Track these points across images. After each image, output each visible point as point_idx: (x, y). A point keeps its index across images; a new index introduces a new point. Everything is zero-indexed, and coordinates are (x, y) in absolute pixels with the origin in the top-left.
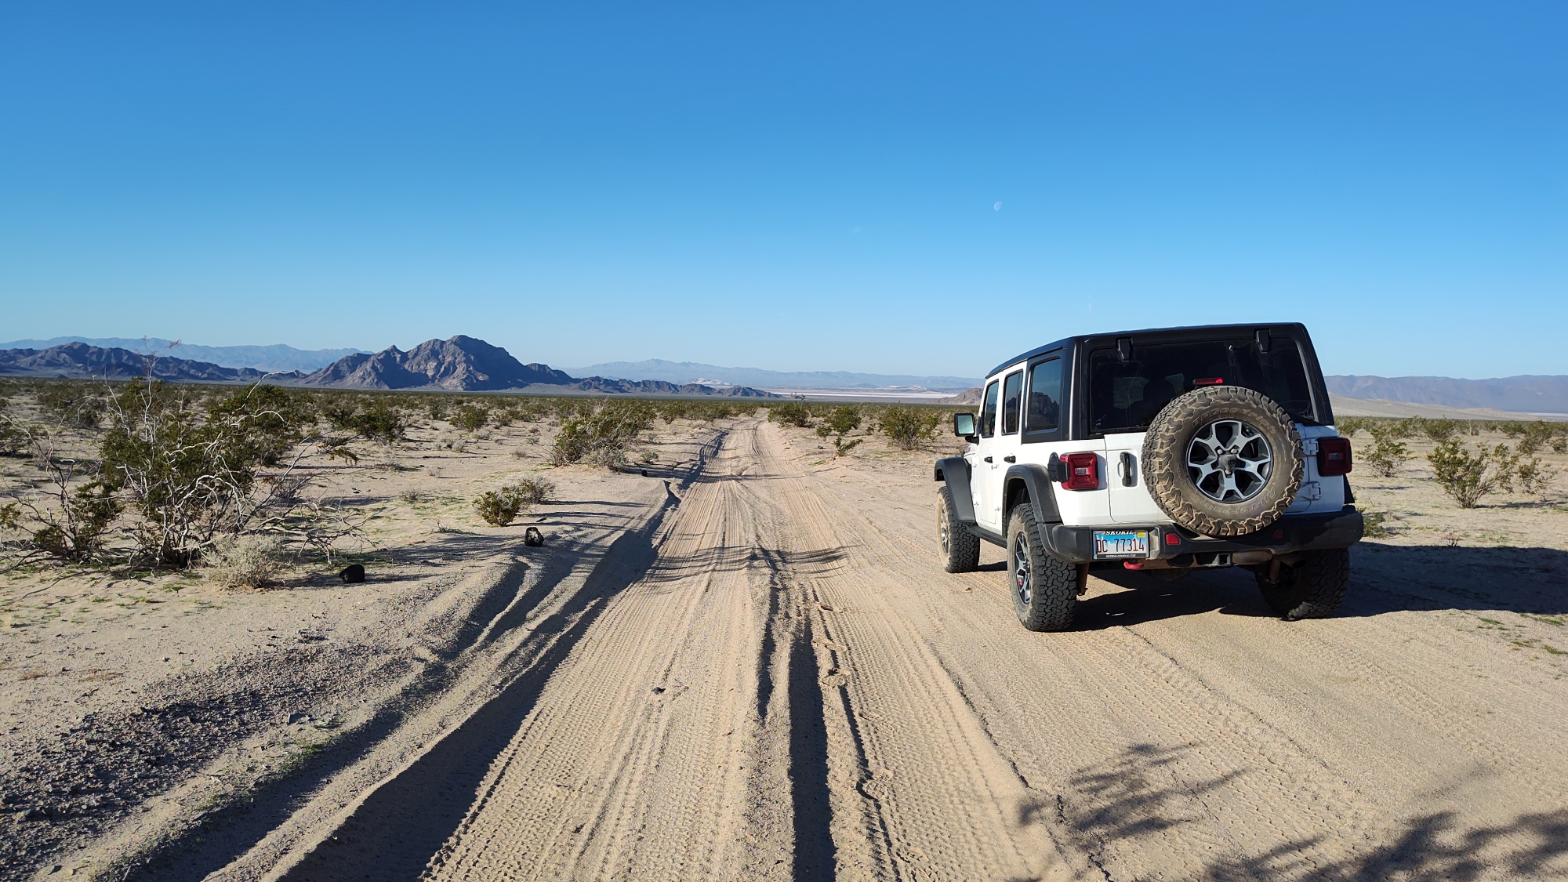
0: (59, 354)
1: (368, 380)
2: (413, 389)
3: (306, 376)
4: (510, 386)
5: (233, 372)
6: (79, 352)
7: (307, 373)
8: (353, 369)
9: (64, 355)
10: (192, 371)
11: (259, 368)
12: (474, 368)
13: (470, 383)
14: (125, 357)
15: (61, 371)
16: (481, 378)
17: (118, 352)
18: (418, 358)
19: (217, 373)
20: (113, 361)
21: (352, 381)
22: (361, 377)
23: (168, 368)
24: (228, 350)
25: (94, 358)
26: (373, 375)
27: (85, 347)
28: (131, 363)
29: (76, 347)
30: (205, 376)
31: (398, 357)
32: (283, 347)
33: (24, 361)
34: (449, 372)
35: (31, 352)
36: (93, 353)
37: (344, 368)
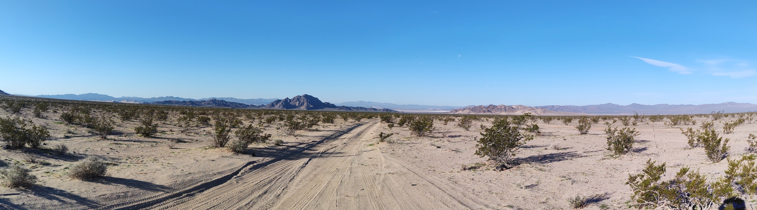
0: (210, 101)
1: (281, 107)
2: (293, 109)
3: (265, 106)
4: (319, 109)
5: (248, 106)
6: (214, 101)
7: (266, 105)
8: (277, 104)
9: (211, 102)
10: (239, 106)
11: (254, 105)
12: (309, 104)
13: (308, 108)
14: (224, 102)
15: (210, 106)
16: (311, 106)
17: (222, 101)
18: (294, 101)
19: (244, 106)
20: (221, 103)
21: (277, 107)
22: (279, 106)
23: (233, 105)
24: (247, 100)
25: (217, 102)
26: (282, 105)
27: (216, 100)
28: (225, 104)
29: (214, 100)
30: (242, 107)
31: (289, 100)
32: (260, 99)
33: (203, 103)
34: (302, 105)
35: (205, 101)
36: (217, 101)
37: (275, 104)
